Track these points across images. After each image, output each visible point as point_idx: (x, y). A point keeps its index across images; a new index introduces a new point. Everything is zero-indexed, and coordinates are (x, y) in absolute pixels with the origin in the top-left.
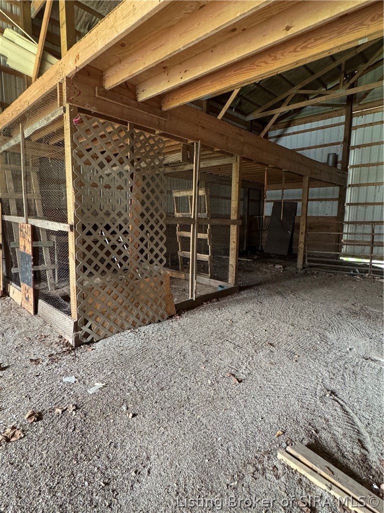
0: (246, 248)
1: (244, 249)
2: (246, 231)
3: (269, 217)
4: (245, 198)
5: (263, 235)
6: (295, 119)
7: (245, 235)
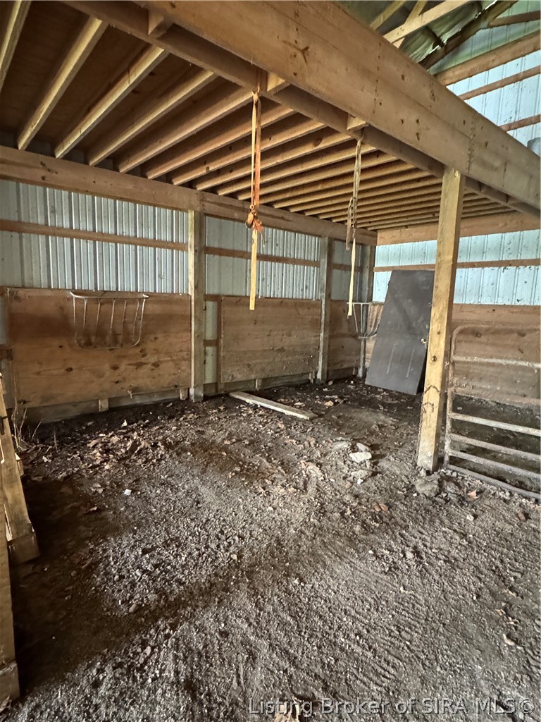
0: (323, 375)
1: (319, 376)
2: (322, 334)
3: (381, 304)
4: (322, 260)
5: (368, 344)
6: (446, 68)
7: (321, 344)
